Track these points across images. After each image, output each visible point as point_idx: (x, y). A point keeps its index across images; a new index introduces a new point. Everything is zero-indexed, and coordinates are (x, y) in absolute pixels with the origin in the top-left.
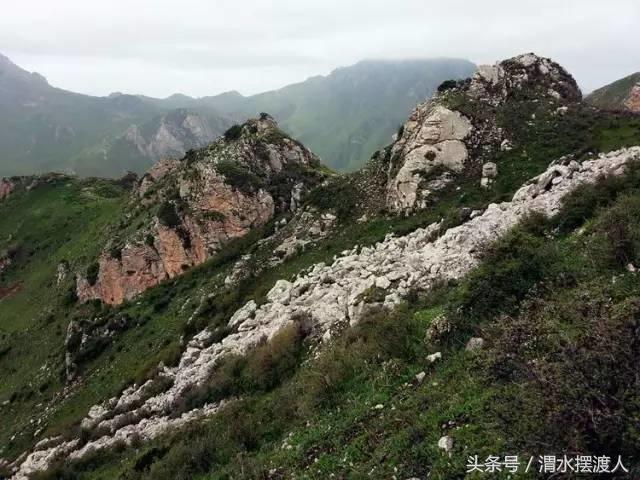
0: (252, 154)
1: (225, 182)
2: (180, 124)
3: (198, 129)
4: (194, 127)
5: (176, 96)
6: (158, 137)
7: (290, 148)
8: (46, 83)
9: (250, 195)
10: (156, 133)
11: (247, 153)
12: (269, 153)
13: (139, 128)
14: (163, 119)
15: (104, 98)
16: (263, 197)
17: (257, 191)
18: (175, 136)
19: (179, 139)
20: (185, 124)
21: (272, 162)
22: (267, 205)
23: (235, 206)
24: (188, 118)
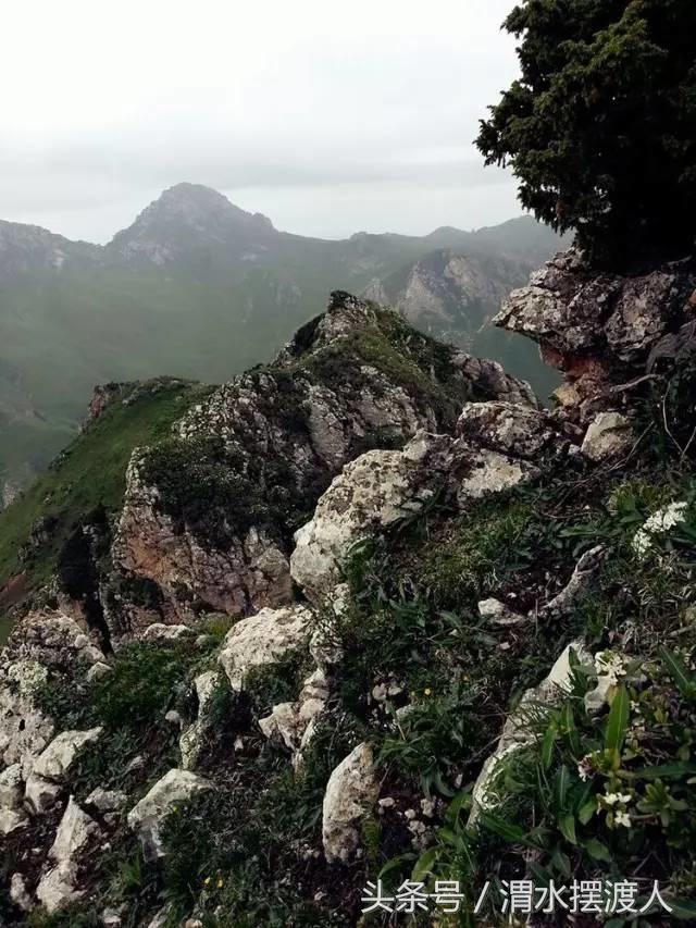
0: (257, 415)
1: (157, 507)
2: (439, 273)
3: (466, 279)
4: (460, 277)
5: (443, 230)
6: (409, 294)
7: (379, 393)
8: (271, 227)
9: (223, 545)
10: (406, 287)
11: (245, 414)
12: (309, 411)
13: (382, 283)
14: (416, 267)
15: (344, 241)
16: (259, 553)
17: (242, 533)
18: (432, 290)
19: (438, 295)
20: (447, 273)
21: (316, 436)
22: (267, 576)
23: (184, 571)
24: (453, 263)
